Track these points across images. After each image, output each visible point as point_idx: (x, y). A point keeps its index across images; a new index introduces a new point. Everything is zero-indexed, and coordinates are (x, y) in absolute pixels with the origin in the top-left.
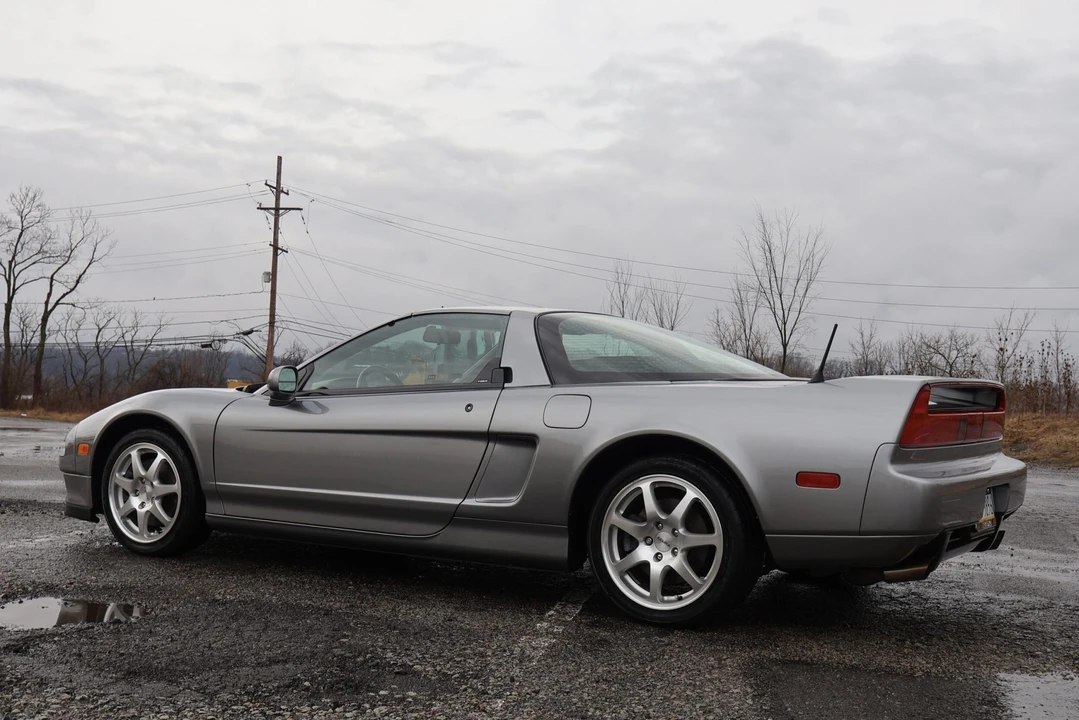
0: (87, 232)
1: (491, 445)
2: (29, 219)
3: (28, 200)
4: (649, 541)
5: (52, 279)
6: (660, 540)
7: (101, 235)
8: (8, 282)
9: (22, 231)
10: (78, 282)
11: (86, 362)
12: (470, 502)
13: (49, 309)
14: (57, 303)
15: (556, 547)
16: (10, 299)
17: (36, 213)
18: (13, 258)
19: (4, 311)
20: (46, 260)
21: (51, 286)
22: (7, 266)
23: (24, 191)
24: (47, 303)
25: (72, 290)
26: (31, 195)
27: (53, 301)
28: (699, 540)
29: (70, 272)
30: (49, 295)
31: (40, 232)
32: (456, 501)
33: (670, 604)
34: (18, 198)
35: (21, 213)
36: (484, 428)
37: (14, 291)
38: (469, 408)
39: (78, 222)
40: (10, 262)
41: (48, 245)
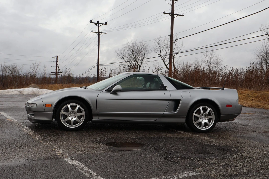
1: (169, 101)
4: (201, 118)
6: (202, 118)
12: (165, 113)
15: (183, 120)
28: (210, 117)
32: (163, 113)
33: (204, 129)
36: (169, 98)
38: (164, 94)
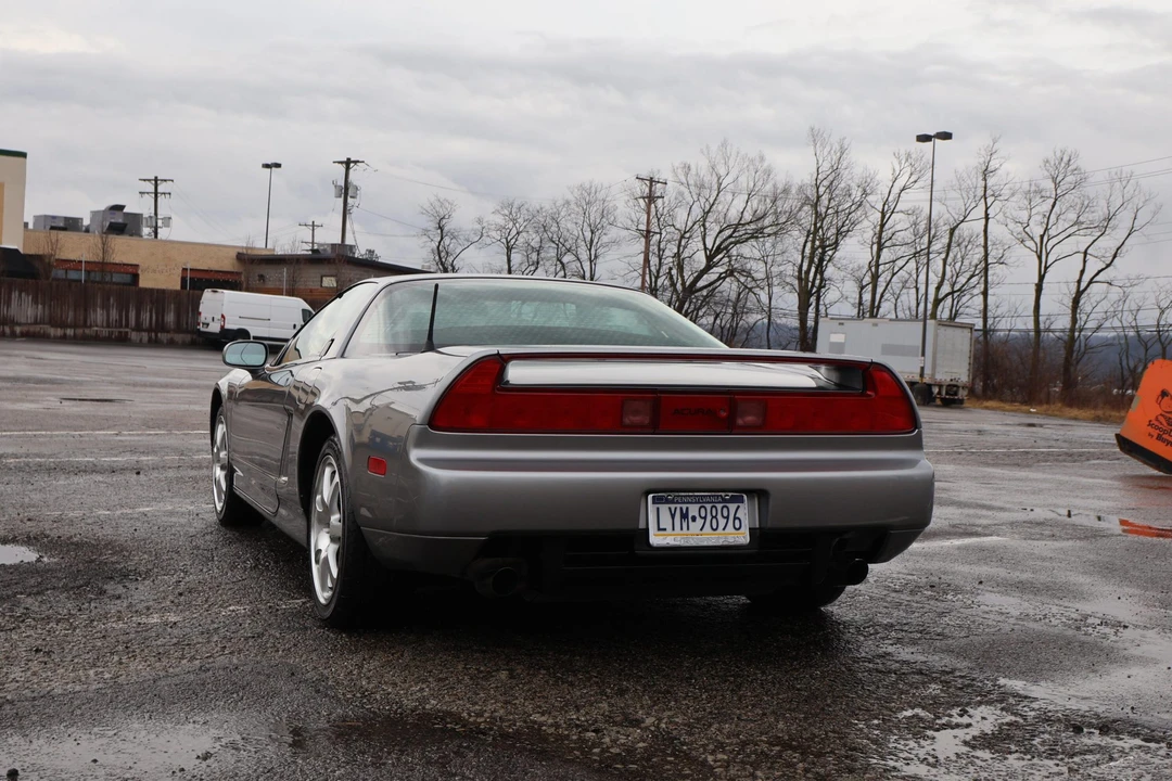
0: (1127, 196)
2: (1063, 187)
3: (1063, 165)
5: (1085, 253)
7: (1143, 200)
8: (1040, 257)
9: (1056, 200)
10: (1115, 256)
11: (1147, 350)
13: (1082, 289)
14: (1091, 282)
16: (1042, 278)
17: (1070, 178)
18: (1046, 229)
19: (1034, 293)
20: (1082, 232)
21: (1085, 262)
22: (1038, 240)
23: (1059, 154)
24: (1079, 282)
25: (1108, 266)
26: (1066, 159)
27: (1086, 279)
29: (1107, 244)
30: (1082, 272)
31: (1077, 200)
34: (1052, 163)
35: (1054, 180)
37: (1046, 268)
39: (1118, 184)
40: (1042, 237)
41: (1086, 215)
